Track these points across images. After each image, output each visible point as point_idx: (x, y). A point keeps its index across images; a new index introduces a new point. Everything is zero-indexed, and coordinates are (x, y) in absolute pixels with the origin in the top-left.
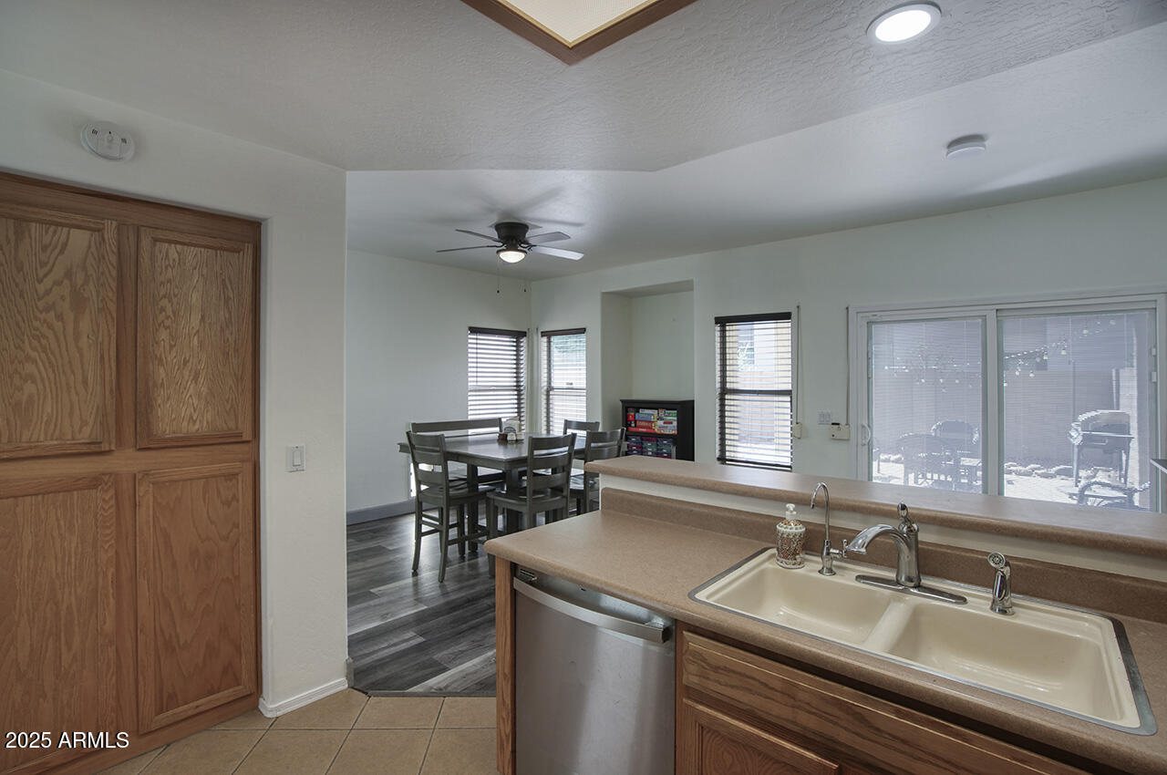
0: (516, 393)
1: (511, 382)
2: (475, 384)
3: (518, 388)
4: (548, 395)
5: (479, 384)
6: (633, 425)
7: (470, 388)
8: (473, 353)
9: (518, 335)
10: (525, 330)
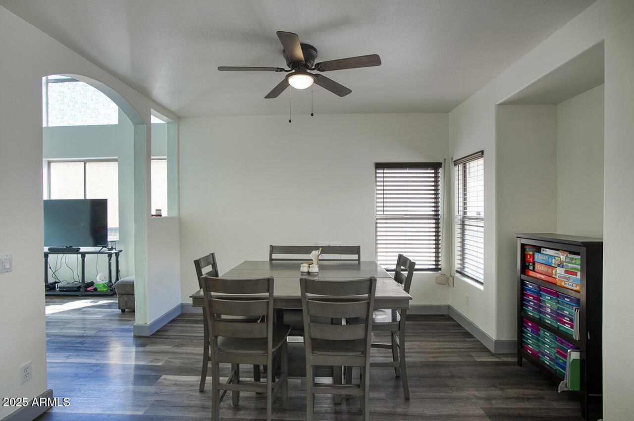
0: (434, 221)
1: (430, 211)
2: (382, 213)
3: (436, 217)
4: (463, 224)
5: (385, 213)
6: (531, 268)
7: (378, 217)
8: (380, 186)
9: (435, 166)
10: (442, 161)
